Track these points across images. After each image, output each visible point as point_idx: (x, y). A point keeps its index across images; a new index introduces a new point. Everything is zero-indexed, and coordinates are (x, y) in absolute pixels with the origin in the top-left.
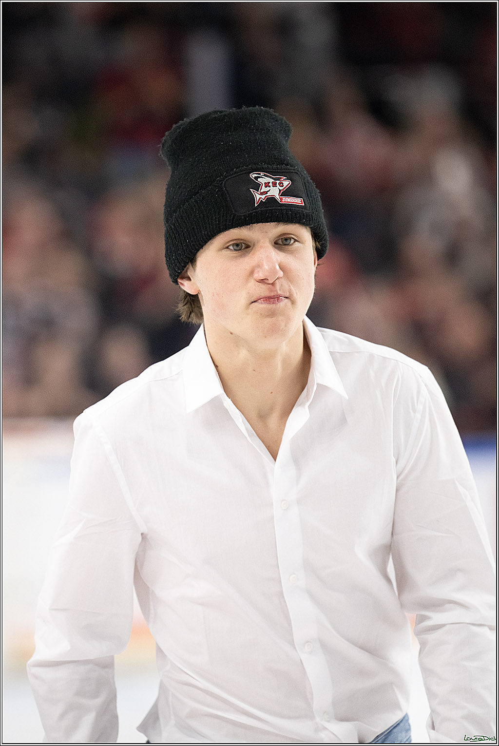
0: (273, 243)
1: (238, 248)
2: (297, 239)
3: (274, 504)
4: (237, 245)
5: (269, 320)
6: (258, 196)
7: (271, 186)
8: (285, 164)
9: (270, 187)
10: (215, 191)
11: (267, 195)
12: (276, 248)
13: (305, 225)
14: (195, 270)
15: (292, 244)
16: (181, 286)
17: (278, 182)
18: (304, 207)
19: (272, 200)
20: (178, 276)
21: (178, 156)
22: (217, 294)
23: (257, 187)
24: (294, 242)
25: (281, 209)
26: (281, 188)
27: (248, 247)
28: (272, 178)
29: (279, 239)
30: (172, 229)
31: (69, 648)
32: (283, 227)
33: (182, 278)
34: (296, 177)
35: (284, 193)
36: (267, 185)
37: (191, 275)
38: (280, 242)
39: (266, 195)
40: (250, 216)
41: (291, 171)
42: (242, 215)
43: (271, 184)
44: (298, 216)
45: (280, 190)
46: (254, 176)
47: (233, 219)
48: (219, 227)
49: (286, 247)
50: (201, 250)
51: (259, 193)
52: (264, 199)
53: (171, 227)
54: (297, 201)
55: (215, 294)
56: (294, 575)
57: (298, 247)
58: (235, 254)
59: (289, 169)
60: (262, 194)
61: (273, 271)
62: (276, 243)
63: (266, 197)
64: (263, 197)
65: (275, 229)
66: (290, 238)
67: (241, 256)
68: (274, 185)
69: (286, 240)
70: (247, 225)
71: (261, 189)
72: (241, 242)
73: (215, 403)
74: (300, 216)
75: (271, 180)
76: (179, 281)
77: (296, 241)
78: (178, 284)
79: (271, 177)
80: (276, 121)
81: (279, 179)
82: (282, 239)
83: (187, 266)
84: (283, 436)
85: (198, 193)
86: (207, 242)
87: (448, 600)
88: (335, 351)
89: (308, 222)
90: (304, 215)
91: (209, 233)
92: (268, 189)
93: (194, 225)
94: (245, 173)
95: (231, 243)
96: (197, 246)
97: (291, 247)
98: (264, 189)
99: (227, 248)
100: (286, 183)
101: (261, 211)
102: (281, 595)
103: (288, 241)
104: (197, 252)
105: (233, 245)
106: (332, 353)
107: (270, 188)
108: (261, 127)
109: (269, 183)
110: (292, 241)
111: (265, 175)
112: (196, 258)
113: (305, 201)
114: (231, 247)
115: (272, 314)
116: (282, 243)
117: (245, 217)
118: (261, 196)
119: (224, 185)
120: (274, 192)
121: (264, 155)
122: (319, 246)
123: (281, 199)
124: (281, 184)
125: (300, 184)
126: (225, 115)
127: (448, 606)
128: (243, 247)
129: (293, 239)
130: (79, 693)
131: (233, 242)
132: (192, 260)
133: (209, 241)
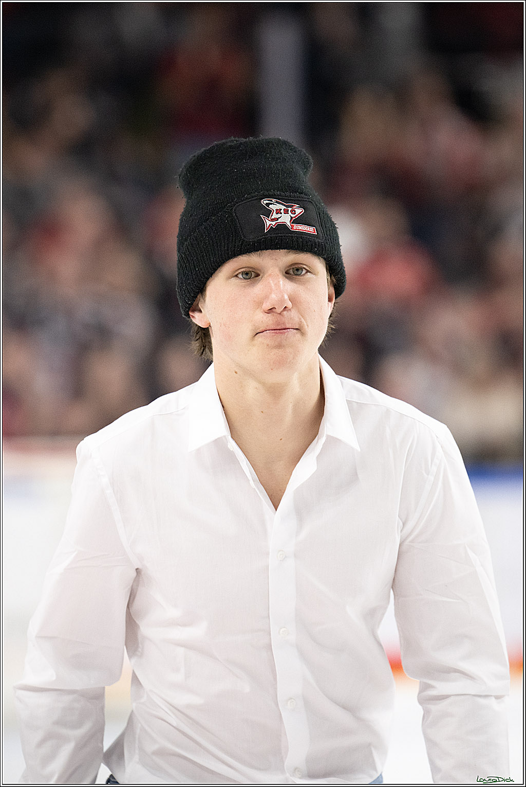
0: (284, 273)
1: (248, 277)
2: (308, 269)
3: (270, 554)
4: (247, 274)
5: (275, 351)
6: (268, 223)
7: (283, 213)
8: (299, 193)
9: (281, 213)
10: (225, 217)
11: (278, 221)
12: (286, 277)
13: (318, 255)
14: (205, 301)
15: (304, 275)
16: (192, 319)
17: (290, 209)
18: (317, 236)
19: (283, 227)
20: (189, 308)
21: (193, 185)
22: (224, 325)
23: (268, 213)
24: (306, 272)
25: (292, 237)
26: (293, 216)
27: (258, 275)
28: (285, 205)
29: (290, 269)
30: (183, 259)
31: (54, 678)
32: (294, 255)
33: (193, 311)
34: (310, 207)
35: (296, 221)
36: (278, 211)
37: (202, 307)
38: (291, 272)
39: (276, 222)
40: (259, 242)
41: (305, 199)
42: (251, 240)
43: (282, 211)
44: (310, 243)
45: (292, 218)
46: (265, 202)
47: (242, 244)
48: (228, 254)
49: (298, 277)
50: (211, 279)
51: (269, 219)
52: (274, 226)
53: (182, 256)
54: (310, 230)
55: (222, 324)
56: (285, 629)
57: (310, 278)
58: (244, 282)
59: (302, 198)
60: (272, 220)
61: (282, 301)
62: (287, 273)
63: (276, 223)
64: (274, 223)
65: (286, 258)
66: (302, 269)
67: (249, 285)
68: (286, 212)
69: (297, 270)
70: (256, 251)
71: (272, 215)
72: (251, 270)
73: (218, 443)
74: (312, 245)
75: (283, 207)
76: (191, 314)
77: (308, 271)
78: (189, 317)
79: (283, 204)
80: (294, 152)
81: (291, 207)
82: (293, 268)
83: (198, 297)
84: (288, 485)
85: (208, 219)
86: (216, 270)
87: (454, 669)
88: (353, 400)
89: (321, 251)
90: (315, 244)
91: (218, 260)
92: (279, 215)
93: (204, 252)
94: (256, 199)
95: (240, 271)
96: (207, 274)
97: (302, 277)
98: (275, 216)
99: (236, 276)
100: (299, 211)
101: (271, 237)
102: (269, 647)
103: (300, 271)
104: (206, 281)
105: (242, 273)
106: (349, 402)
107: (281, 215)
108: (277, 156)
109: (281, 209)
110: (304, 271)
111: (277, 202)
112: (205, 288)
113: (318, 230)
114: (240, 276)
115: (279, 346)
116: (293, 272)
117: (254, 243)
118: (271, 223)
119: (235, 210)
120: (286, 219)
121: (278, 183)
122: (335, 280)
123: (292, 227)
124: (293, 212)
125: (313, 214)
126: (241, 143)
127: (453, 675)
128: (251, 275)
129: (306, 269)
130: (59, 723)
131: (242, 270)
132: (201, 290)
133: (218, 268)
